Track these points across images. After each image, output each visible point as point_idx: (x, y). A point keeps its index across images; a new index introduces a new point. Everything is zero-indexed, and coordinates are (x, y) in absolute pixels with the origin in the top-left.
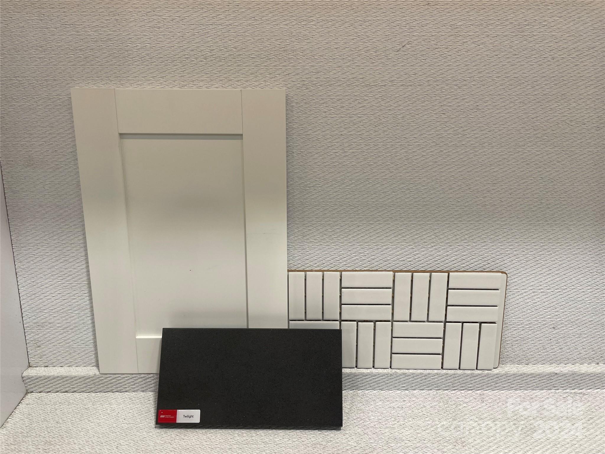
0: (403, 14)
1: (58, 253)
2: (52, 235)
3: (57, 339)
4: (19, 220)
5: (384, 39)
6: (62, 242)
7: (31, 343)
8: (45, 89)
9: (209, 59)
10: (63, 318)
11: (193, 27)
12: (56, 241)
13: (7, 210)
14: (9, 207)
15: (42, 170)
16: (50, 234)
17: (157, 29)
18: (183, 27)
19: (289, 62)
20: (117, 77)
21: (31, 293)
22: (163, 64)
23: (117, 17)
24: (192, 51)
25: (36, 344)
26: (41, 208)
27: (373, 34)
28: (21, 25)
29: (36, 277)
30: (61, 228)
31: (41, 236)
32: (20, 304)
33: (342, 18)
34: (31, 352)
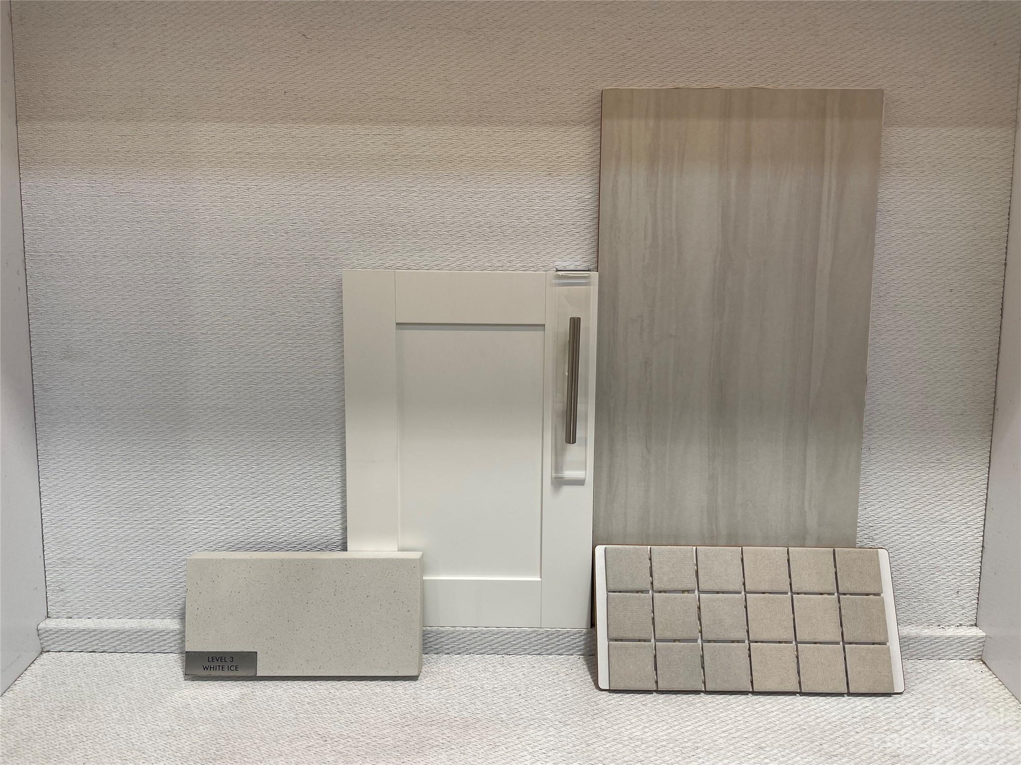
0: (520, 186)
1: (95, 467)
2: (89, 444)
3: (86, 580)
4: (49, 425)
5: (499, 214)
6: (101, 454)
7: (53, 585)
8: (93, 267)
9: (290, 234)
10: (96, 553)
11: (272, 197)
12: (93, 452)
13: (35, 412)
14: (38, 409)
15: (82, 364)
16: (86, 442)
17: (229, 199)
18: (260, 197)
19: (386, 238)
20: (180, 254)
21: (58, 518)
22: (235, 238)
23: (183, 186)
24: (270, 224)
25: (59, 587)
26: (77, 410)
27: (486, 208)
28: (68, 192)
29: (64, 498)
30: (101, 435)
31: (74, 446)
32: (42, 534)
33: (448, 189)
34: (51, 597)
